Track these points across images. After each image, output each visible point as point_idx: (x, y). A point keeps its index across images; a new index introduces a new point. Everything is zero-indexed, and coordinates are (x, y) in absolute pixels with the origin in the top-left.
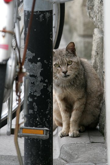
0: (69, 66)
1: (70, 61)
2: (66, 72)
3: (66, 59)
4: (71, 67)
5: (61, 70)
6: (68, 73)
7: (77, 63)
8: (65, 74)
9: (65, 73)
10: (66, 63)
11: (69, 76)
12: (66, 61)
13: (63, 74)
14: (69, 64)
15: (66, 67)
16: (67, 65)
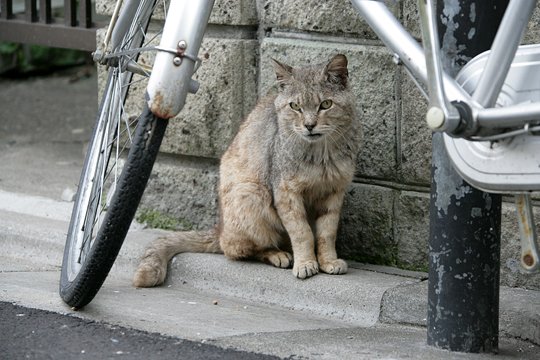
0: (323, 111)
1: (327, 102)
2: (313, 126)
3: (318, 96)
4: (326, 113)
5: (304, 118)
6: (317, 130)
7: (344, 108)
8: (310, 130)
9: (310, 127)
10: (316, 106)
11: (319, 135)
12: (316, 101)
13: (306, 129)
14: (325, 106)
15: (315, 113)
16: (318, 108)
